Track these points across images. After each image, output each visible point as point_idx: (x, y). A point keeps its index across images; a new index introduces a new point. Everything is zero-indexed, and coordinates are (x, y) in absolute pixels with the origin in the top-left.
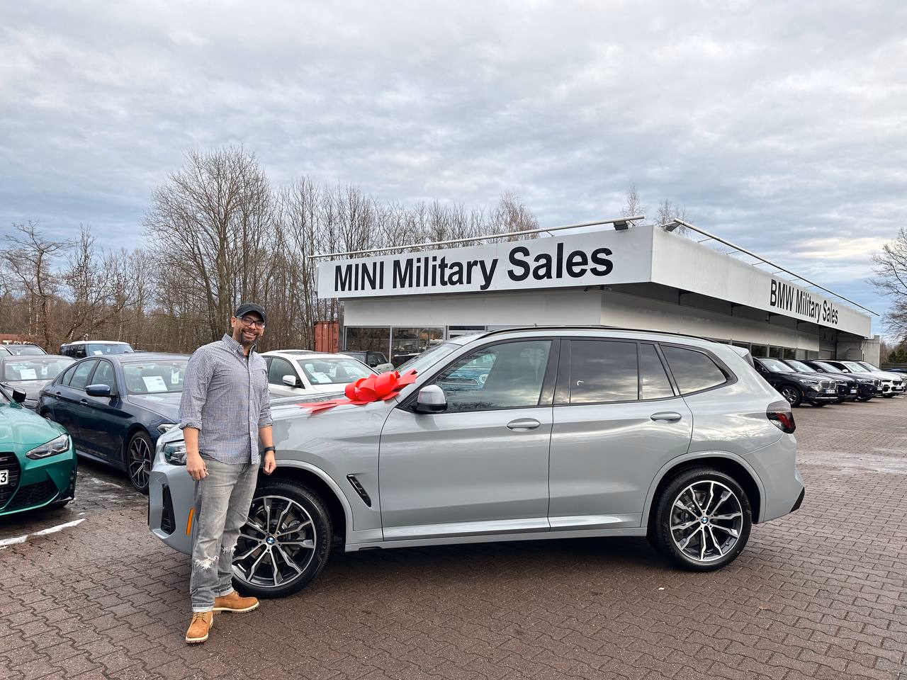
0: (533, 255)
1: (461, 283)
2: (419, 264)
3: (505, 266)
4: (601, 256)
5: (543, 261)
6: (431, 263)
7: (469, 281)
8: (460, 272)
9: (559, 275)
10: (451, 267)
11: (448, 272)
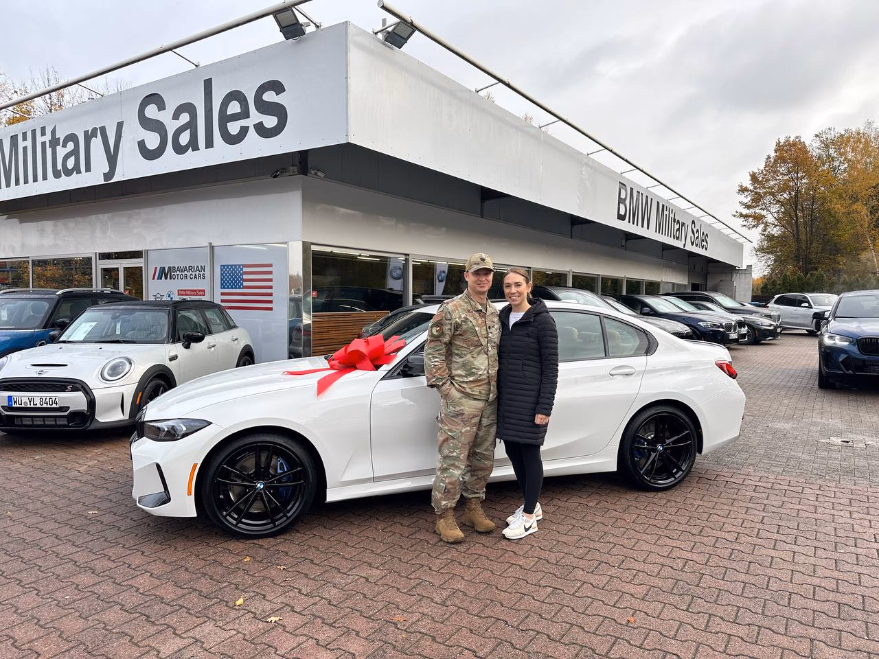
1: (79, 172)
2: (25, 143)
3: (134, 133)
4: (269, 96)
5: (185, 118)
6: (40, 139)
7: (88, 169)
8: (75, 152)
9: (209, 144)
10: (64, 146)
11: (61, 152)
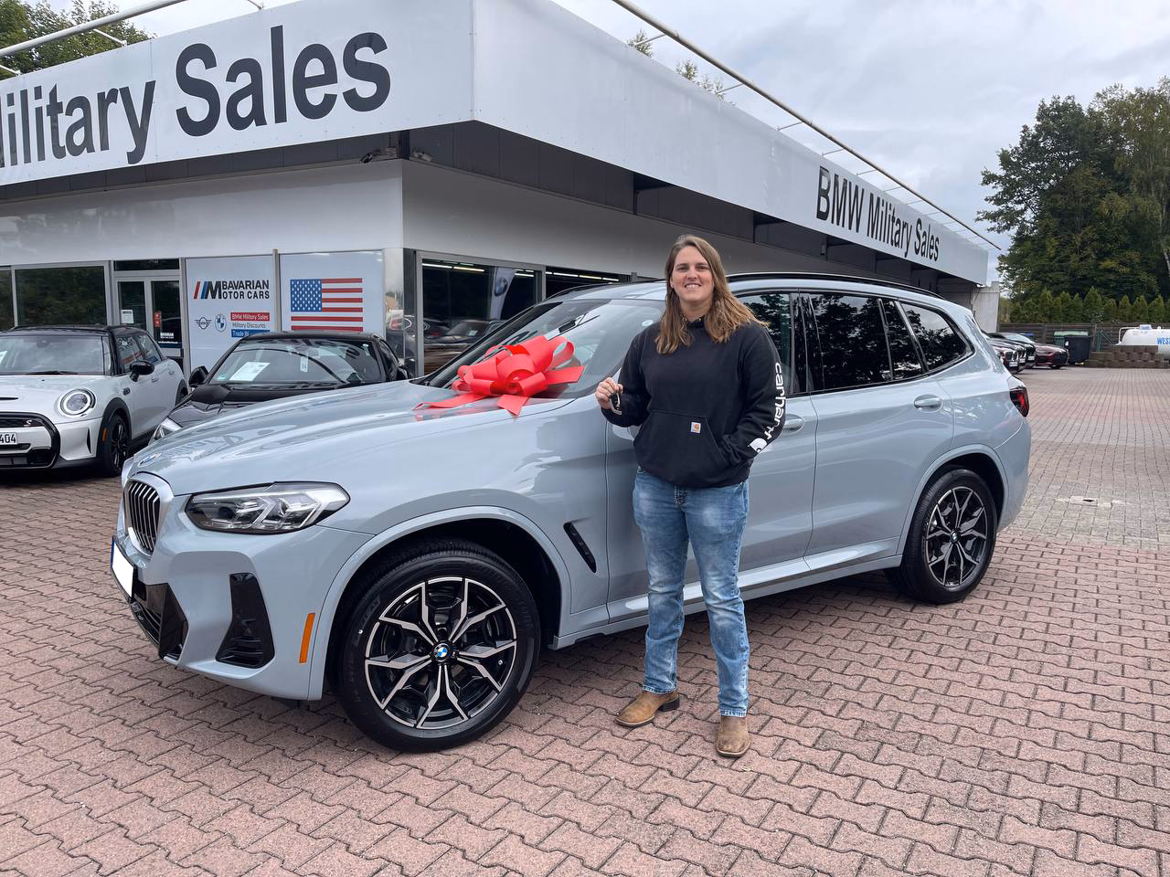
0: (224, 64)
1: (91, 150)
2: (11, 110)
3: (171, 97)
4: (364, 54)
5: (244, 79)
6: (33, 104)
7: (105, 146)
8: (85, 121)
9: (281, 116)
10: (69, 113)
11: (65, 122)
